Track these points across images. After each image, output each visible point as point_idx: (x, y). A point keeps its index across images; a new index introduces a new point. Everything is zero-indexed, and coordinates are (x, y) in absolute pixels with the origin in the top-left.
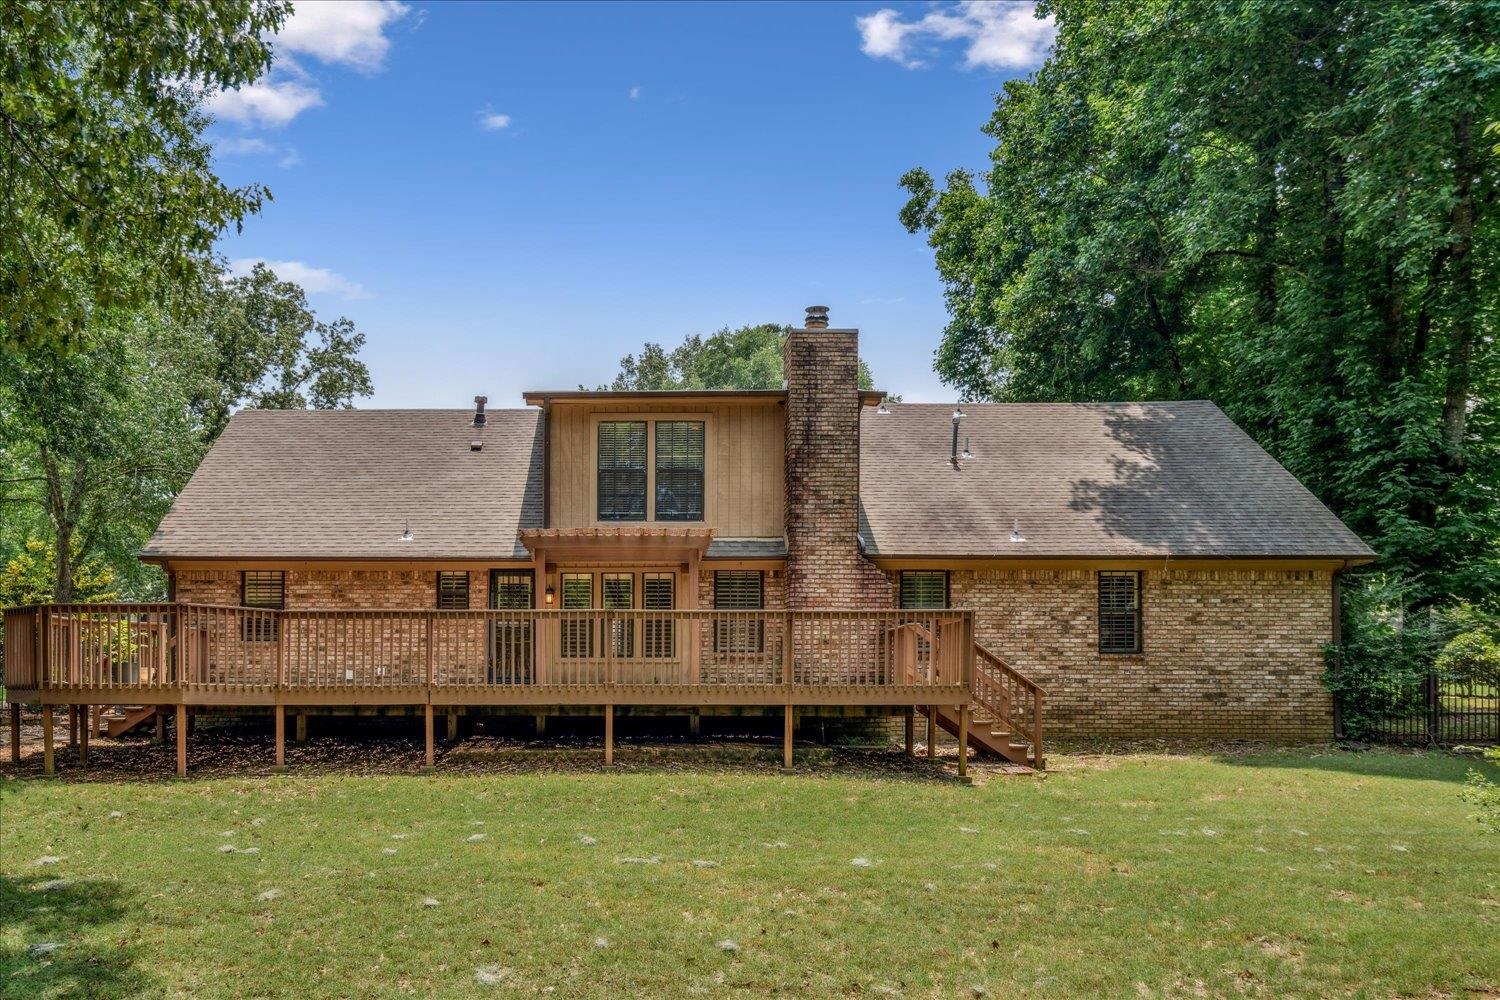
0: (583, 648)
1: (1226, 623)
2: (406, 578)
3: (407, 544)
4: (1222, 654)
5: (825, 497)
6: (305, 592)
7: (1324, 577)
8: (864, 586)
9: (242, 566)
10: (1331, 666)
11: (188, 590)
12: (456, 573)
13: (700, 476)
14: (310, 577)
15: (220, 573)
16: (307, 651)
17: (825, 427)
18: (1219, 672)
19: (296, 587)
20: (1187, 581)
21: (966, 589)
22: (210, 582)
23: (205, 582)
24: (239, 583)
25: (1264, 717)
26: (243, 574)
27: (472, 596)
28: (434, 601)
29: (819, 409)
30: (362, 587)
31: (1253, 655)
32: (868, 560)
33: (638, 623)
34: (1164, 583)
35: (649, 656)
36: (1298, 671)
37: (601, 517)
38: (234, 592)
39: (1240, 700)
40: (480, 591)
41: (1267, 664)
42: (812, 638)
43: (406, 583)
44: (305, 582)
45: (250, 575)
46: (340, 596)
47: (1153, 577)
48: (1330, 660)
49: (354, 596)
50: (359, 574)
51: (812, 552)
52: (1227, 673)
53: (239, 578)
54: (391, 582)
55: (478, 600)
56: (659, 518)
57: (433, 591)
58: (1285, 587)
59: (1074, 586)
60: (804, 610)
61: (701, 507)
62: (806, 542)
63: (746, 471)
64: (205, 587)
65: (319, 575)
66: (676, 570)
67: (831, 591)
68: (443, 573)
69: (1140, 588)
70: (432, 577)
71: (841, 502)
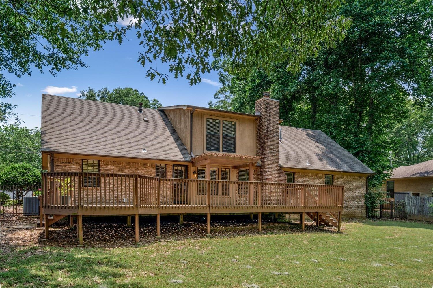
0: (203, 192)
1: (348, 189)
2: (145, 165)
3: (145, 153)
4: (348, 197)
5: (271, 149)
6: (108, 169)
7: (365, 178)
8: (280, 176)
9: (83, 157)
10: (366, 200)
11: (59, 166)
12: (162, 165)
13: (234, 139)
14: (110, 163)
15: (73, 159)
16: (109, 191)
17: (272, 128)
18: (347, 201)
19: (104, 167)
20: (342, 178)
21: (298, 177)
22: (69, 163)
23: (67, 163)
24: (81, 164)
25: (355, 212)
26: (82, 160)
27: (168, 173)
28: (155, 174)
29: (270, 123)
30: (129, 168)
31: (353, 197)
32: (281, 168)
33: (220, 185)
34: (338, 178)
35: (223, 195)
36: (360, 201)
37: (207, 149)
38: (79, 167)
39: (351, 208)
40: (170, 172)
41: (355, 199)
42: (268, 191)
43: (145, 167)
44: (108, 165)
45: (85, 161)
46: (121, 171)
47: (336, 176)
48: (366, 199)
49: (127, 171)
50: (128, 163)
51: (268, 165)
52: (348, 201)
53: (81, 162)
54: (140, 167)
55: (169, 175)
56: (223, 151)
57: (154, 171)
58: (359, 180)
59: (320, 178)
60: (266, 182)
61: (235, 148)
62: (267, 162)
63: (247, 139)
64: (67, 165)
65: (113, 163)
66: (230, 168)
67: (273, 177)
68: (157, 165)
69: (332, 179)
70: (154, 166)
71: (275, 151)
